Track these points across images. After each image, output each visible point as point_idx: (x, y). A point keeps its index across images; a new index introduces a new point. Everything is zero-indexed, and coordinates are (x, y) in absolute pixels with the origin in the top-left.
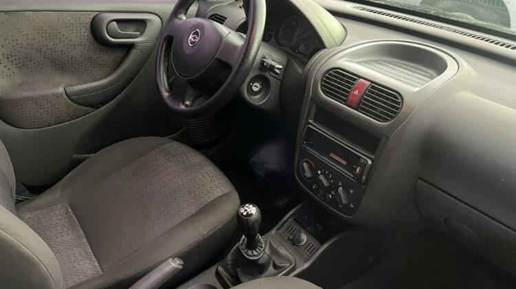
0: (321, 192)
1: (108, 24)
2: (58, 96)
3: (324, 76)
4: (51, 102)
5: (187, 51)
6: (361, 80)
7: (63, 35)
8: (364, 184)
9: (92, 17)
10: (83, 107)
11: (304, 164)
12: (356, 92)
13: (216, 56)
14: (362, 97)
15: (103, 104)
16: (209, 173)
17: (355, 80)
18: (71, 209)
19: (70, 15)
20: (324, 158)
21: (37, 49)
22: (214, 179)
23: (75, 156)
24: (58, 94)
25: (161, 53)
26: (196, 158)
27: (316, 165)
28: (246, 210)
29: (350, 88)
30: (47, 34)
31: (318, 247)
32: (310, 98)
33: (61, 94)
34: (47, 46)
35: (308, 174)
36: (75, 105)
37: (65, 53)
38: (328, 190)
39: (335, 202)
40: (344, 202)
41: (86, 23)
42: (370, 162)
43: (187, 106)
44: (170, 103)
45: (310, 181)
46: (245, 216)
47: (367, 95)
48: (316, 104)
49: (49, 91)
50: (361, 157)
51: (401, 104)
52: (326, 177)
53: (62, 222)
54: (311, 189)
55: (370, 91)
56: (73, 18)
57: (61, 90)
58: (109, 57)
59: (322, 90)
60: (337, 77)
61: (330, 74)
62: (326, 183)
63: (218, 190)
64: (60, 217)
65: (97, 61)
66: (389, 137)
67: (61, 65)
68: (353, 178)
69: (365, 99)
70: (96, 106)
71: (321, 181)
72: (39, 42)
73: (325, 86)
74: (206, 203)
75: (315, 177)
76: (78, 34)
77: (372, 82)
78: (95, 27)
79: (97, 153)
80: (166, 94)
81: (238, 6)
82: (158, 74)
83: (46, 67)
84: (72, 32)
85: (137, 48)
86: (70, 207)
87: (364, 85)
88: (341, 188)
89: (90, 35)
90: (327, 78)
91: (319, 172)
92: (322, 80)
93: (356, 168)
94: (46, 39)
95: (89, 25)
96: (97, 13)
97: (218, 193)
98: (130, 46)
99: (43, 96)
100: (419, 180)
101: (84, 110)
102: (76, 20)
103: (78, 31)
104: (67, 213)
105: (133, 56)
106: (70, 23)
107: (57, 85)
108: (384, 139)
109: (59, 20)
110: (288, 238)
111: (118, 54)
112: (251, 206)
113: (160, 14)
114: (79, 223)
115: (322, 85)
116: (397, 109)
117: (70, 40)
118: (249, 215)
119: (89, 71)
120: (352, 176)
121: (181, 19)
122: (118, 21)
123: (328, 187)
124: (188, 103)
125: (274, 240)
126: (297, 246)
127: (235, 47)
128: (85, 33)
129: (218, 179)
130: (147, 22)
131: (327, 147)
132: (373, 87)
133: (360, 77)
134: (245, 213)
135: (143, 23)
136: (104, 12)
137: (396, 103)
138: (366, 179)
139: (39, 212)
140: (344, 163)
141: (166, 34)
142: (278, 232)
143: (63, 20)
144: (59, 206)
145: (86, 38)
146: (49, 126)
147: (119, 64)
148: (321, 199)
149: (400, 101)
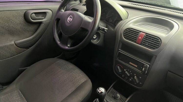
0: (126, 78)
1: (31, 15)
2: (12, 45)
3: (124, 31)
4: (9, 48)
5: (68, 25)
6: (141, 33)
7: (13, 20)
8: (146, 75)
9: (24, 12)
10: (22, 49)
11: (118, 67)
12: (140, 38)
13: (81, 26)
14: (143, 39)
15: (30, 47)
16: (77, 72)
17: (138, 33)
18: (21, 92)
19: (15, 12)
20: (126, 64)
21: (2, 27)
22: (80, 74)
23: (20, 69)
24: (12, 44)
25: (55, 25)
26: (71, 66)
27: (123, 67)
28: (100, 91)
29: (137, 36)
30: (6, 20)
31: (125, 99)
32: (119, 40)
33: (13, 44)
34: (6, 25)
35: (120, 71)
36: (19, 48)
37: (14, 28)
38: (129, 77)
39: (133, 82)
40: (137, 82)
41: (22, 15)
42: (148, 66)
43: (69, 47)
44: (61, 45)
45: (121, 73)
46: (100, 93)
47: (145, 39)
48: (122, 43)
49: (8, 44)
50: (144, 64)
51: (160, 42)
52: (129, 72)
53: (17, 98)
54: (122, 77)
55: (146, 37)
56: (16, 13)
57: (13, 43)
58: (32, 28)
59: (124, 37)
60: (130, 32)
61: (127, 31)
62: (129, 75)
63: (82, 79)
64: (16, 96)
65: (27, 30)
66: (157, 56)
67: (12, 32)
68: (141, 73)
69: (144, 41)
70: (27, 48)
71: (126, 74)
72: (2, 24)
73: (125, 35)
74: (78, 86)
75: (123, 72)
76: (19, 19)
77: (146, 33)
78: (26, 16)
79: (30, 66)
80: (59, 42)
81: (82, 5)
82: (54, 34)
83: (6, 34)
84: (16, 19)
85: (43, 23)
86: (20, 91)
87: (143, 35)
88: (135, 76)
89: (24, 20)
90: (126, 32)
91: (125, 70)
92: (124, 33)
93: (142, 69)
94: (6, 22)
95: (23, 15)
96: (26, 10)
97: (83, 80)
98: (40, 23)
99: (5, 46)
100: (169, 72)
101: (23, 50)
102: (18, 14)
103: (19, 18)
104: (19, 94)
105: (42, 26)
106: (15, 15)
107: (11, 41)
108: (154, 57)
109: (11, 14)
110: (112, 96)
111: (35, 27)
112: (102, 88)
113: (52, 10)
114: (25, 98)
115: (124, 35)
116: (159, 44)
117: (16, 22)
118: (102, 92)
119: (24, 34)
120: (141, 72)
121: (62, 11)
122: (35, 13)
123: (130, 76)
124: (69, 45)
125: (107, 98)
126: (116, 99)
127: (89, 23)
128: (22, 19)
129: (82, 75)
130: (47, 13)
131: (128, 60)
132: (147, 35)
133: (141, 32)
134: (100, 92)
135: (45, 13)
136: (29, 10)
137: (158, 41)
138: (147, 73)
139: (7, 95)
140: (136, 66)
141: (56, 18)
142: (108, 94)
143: (12, 14)
144: (16, 91)
145: (22, 21)
146: (9, 58)
147: (36, 30)
148: (126, 80)
149: (160, 41)
